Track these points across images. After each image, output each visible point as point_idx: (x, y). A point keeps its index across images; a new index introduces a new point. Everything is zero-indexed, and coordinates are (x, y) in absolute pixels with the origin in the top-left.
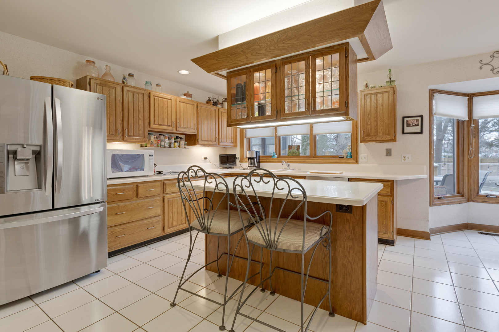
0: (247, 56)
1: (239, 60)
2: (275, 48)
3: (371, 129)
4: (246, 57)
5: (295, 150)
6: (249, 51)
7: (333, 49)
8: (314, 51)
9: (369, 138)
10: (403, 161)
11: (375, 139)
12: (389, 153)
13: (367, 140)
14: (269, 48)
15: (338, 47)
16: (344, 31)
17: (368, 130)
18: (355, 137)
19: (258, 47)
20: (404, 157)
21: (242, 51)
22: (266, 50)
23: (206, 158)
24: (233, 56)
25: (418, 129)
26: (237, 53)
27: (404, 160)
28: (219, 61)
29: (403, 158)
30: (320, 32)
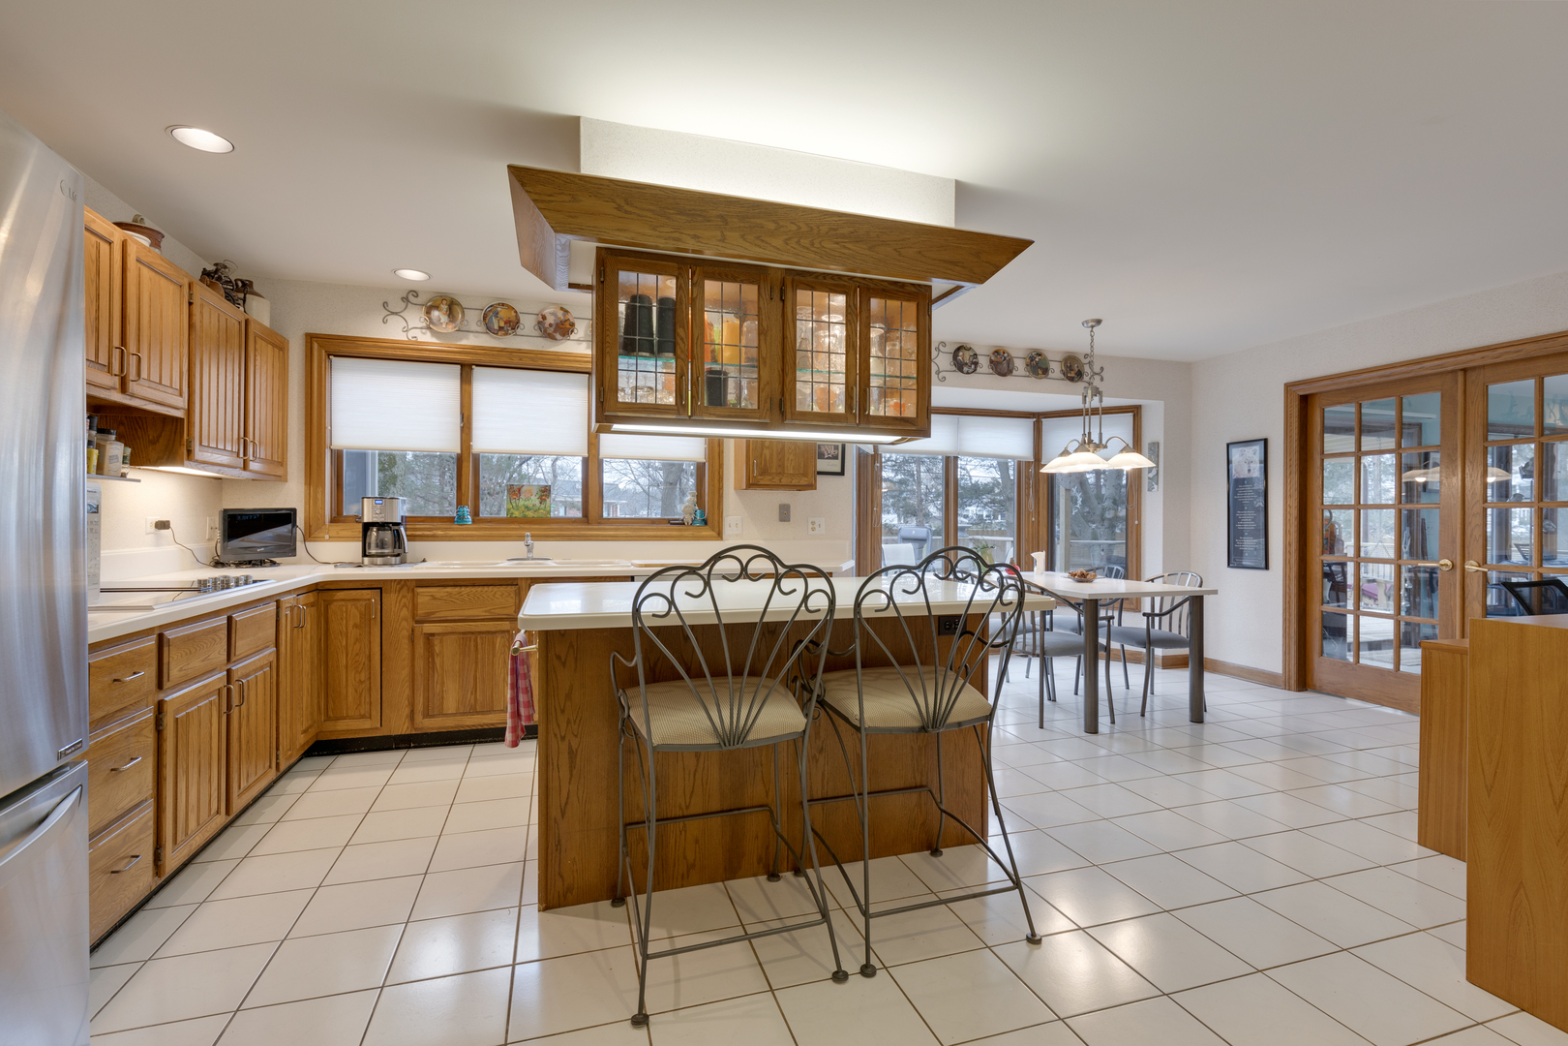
0: (726, 233)
1: (695, 237)
2: (813, 245)
3: (771, 455)
4: (723, 235)
5: (535, 500)
6: (742, 225)
7: (901, 290)
8: (864, 279)
9: (766, 480)
10: (811, 532)
11: (778, 482)
12: (785, 514)
13: (762, 482)
14: (796, 240)
15: (913, 289)
16: (957, 268)
17: (765, 461)
18: (717, 473)
19: (772, 226)
20: (813, 523)
21: (722, 217)
22: (786, 242)
23: (163, 525)
24: (684, 218)
25: (835, 465)
26: (699, 215)
27: (813, 529)
28: (626, 212)
29: (811, 526)
30: (920, 252)
